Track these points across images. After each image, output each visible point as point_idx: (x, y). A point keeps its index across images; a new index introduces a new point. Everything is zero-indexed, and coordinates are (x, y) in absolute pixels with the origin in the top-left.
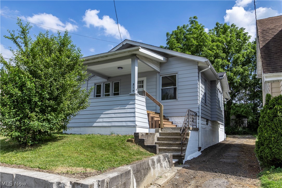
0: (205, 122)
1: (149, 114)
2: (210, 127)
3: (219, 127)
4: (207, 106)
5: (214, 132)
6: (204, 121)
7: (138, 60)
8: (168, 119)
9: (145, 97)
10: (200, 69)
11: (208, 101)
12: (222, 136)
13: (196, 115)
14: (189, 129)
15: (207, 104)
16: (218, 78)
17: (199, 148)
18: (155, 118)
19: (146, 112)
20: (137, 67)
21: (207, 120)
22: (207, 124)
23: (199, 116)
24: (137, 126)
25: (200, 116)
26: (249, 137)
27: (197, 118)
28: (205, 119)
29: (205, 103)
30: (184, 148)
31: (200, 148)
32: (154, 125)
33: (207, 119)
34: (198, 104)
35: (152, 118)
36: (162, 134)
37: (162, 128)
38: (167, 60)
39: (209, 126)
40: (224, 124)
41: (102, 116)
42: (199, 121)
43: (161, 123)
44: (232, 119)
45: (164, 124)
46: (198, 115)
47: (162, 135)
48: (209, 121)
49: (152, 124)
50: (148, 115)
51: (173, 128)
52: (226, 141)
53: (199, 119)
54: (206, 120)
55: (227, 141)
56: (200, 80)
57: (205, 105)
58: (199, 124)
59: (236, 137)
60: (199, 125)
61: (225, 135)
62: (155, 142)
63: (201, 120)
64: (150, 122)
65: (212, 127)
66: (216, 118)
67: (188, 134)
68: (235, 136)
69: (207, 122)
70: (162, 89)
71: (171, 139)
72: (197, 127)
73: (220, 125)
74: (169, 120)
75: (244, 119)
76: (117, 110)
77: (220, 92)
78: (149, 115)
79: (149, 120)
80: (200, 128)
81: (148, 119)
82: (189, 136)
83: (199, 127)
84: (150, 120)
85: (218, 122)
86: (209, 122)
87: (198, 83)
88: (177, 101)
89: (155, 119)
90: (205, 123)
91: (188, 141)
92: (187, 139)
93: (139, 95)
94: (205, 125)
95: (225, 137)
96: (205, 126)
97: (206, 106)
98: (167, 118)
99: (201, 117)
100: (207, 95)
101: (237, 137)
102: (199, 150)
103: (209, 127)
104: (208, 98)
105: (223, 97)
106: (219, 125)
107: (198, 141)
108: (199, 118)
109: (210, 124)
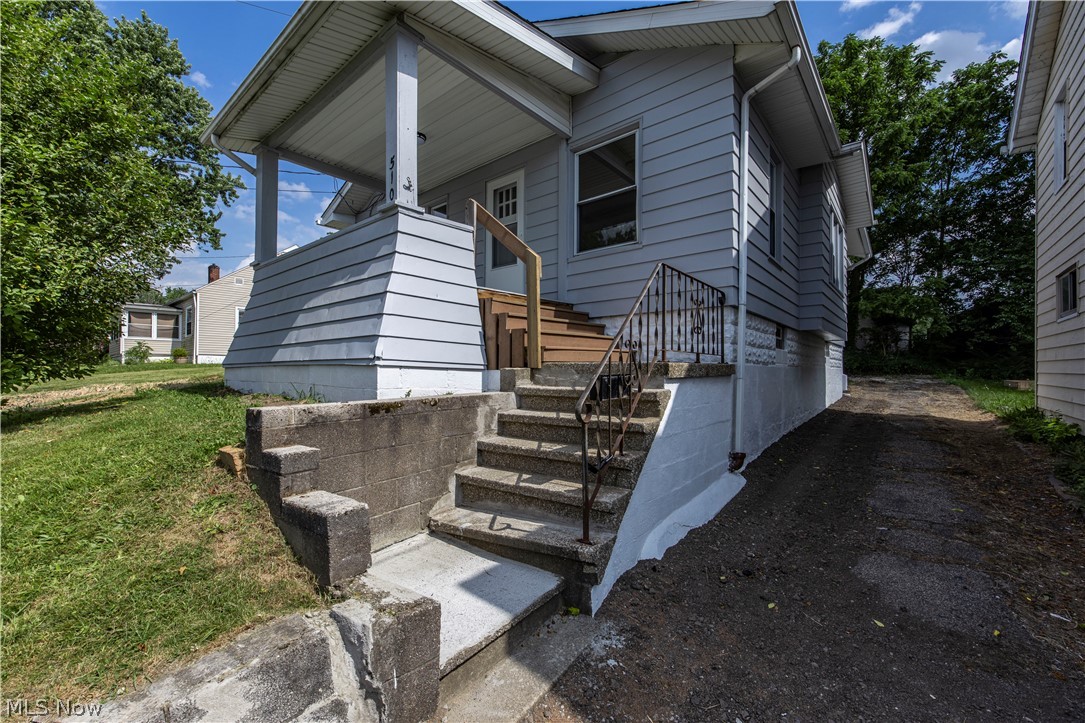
0: (771, 337)
1: (487, 305)
2: (794, 357)
3: (828, 354)
4: (780, 268)
5: (808, 371)
6: (765, 332)
7: (420, 47)
8: (601, 329)
9: (471, 228)
10: (743, 78)
11: (784, 251)
12: (834, 386)
13: (722, 300)
14: (667, 373)
15: (780, 261)
16: (833, 148)
17: (734, 459)
18: (508, 319)
19: (472, 297)
20: (414, 81)
21: (781, 330)
22: (780, 345)
23: (736, 308)
24: (377, 362)
25: (743, 309)
26: (928, 385)
27: (729, 316)
28: (771, 324)
29: (773, 253)
30: (608, 498)
31: (737, 459)
32: (504, 355)
33: (778, 324)
34: (734, 252)
35: (499, 321)
36: (528, 396)
37: (537, 369)
38: (599, 78)
39: (790, 352)
40: (842, 343)
41: (301, 320)
42: (736, 333)
43: (533, 344)
44: (863, 330)
45: (544, 349)
46: (731, 300)
47: (529, 401)
48: (789, 331)
49: (498, 346)
50: (483, 306)
51: (583, 366)
52: (850, 399)
53: (735, 323)
54: (772, 329)
55: (855, 401)
56: (747, 133)
57: (770, 260)
58: (734, 343)
59: (878, 382)
60: (735, 351)
61: (844, 377)
62: (479, 443)
63: (748, 327)
64: (489, 339)
65: (802, 356)
66: (820, 321)
67: (652, 406)
68: (877, 379)
69: (778, 334)
70: (578, 205)
71: (558, 426)
72: (728, 359)
73: (831, 347)
74: (606, 331)
75: (900, 329)
76: (339, 291)
77: (836, 222)
78: (487, 310)
79: (487, 332)
80: (741, 363)
81: (484, 326)
82: (658, 414)
83: (735, 359)
84: (491, 332)
85: (822, 338)
86: (789, 335)
87: (736, 150)
88: (637, 246)
89: (511, 325)
90: (772, 339)
91: (647, 449)
92: (643, 434)
93: (426, 216)
94: (769, 348)
95: (844, 384)
96: (771, 352)
97: (778, 271)
98: (598, 322)
99: (748, 312)
100: (782, 223)
101: (883, 383)
102: (732, 469)
103: (789, 355)
104: (783, 238)
105: (845, 245)
106: (828, 348)
107: (730, 424)
108: (737, 319)
109: (790, 344)
